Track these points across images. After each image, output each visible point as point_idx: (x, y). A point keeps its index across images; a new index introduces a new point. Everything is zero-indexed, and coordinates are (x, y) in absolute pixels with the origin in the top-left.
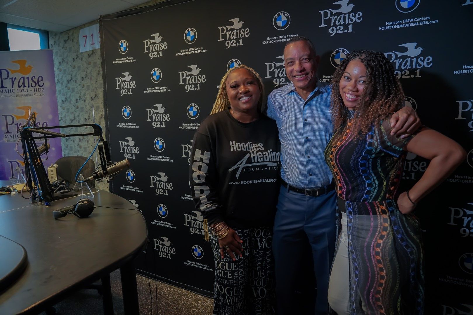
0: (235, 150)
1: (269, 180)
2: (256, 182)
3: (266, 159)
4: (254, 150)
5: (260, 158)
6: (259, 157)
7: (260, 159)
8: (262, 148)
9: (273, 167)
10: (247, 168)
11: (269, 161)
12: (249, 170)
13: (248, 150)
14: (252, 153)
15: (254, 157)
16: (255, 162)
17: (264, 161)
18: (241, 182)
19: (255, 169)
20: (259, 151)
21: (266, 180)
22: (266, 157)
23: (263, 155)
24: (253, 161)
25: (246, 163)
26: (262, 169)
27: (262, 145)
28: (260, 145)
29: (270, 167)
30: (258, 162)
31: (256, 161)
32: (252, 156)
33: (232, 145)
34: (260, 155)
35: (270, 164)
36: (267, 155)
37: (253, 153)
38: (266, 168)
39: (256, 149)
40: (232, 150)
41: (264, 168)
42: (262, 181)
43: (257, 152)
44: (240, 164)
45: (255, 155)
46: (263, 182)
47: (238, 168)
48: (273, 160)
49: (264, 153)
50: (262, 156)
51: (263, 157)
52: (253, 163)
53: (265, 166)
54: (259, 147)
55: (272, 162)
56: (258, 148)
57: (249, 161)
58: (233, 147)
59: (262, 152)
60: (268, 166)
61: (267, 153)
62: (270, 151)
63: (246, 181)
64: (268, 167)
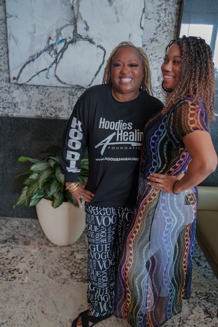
0: (103, 128)
1: (132, 159)
2: (119, 160)
3: (132, 138)
4: (122, 129)
5: (126, 137)
6: (124, 136)
7: (126, 139)
8: (130, 128)
9: (138, 147)
10: (111, 146)
11: (134, 142)
12: (113, 148)
13: (116, 129)
14: (118, 132)
15: (120, 136)
16: (119, 141)
17: (128, 141)
18: (105, 158)
19: (120, 148)
20: (127, 130)
21: (129, 158)
22: (132, 137)
23: (129, 135)
24: (118, 140)
25: (110, 142)
26: (126, 148)
27: (131, 124)
28: (130, 124)
29: (134, 146)
30: (123, 141)
31: (121, 140)
32: (118, 134)
33: (101, 122)
34: (126, 134)
35: (134, 144)
36: (133, 135)
37: (120, 133)
38: (130, 148)
39: (124, 127)
40: (100, 127)
41: (128, 148)
42: (125, 159)
43: (124, 131)
44: (105, 142)
45: (121, 134)
46: (126, 161)
47: (103, 145)
48: (138, 140)
49: (130, 133)
50: (127, 135)
51: (128, 137)
52: (118, 142)
53: (130, 145)
54: (128, 126)
55: (137, 142)
56: (126, 128)
57: (114, 140)
58: (102, 124)
59: (129, 131)
60: (132, 145)
61: (133, 133)
62: (137, 131)
63: (109, 158)
64: (132, 147)
